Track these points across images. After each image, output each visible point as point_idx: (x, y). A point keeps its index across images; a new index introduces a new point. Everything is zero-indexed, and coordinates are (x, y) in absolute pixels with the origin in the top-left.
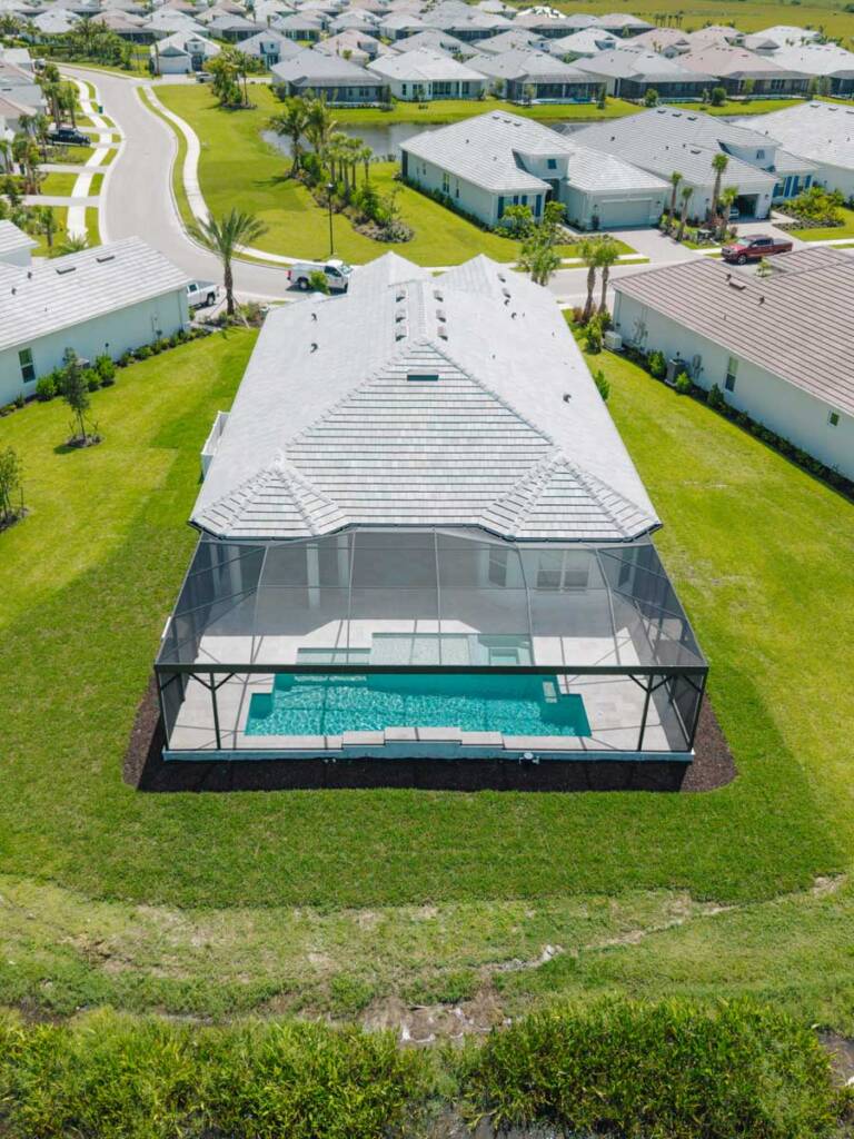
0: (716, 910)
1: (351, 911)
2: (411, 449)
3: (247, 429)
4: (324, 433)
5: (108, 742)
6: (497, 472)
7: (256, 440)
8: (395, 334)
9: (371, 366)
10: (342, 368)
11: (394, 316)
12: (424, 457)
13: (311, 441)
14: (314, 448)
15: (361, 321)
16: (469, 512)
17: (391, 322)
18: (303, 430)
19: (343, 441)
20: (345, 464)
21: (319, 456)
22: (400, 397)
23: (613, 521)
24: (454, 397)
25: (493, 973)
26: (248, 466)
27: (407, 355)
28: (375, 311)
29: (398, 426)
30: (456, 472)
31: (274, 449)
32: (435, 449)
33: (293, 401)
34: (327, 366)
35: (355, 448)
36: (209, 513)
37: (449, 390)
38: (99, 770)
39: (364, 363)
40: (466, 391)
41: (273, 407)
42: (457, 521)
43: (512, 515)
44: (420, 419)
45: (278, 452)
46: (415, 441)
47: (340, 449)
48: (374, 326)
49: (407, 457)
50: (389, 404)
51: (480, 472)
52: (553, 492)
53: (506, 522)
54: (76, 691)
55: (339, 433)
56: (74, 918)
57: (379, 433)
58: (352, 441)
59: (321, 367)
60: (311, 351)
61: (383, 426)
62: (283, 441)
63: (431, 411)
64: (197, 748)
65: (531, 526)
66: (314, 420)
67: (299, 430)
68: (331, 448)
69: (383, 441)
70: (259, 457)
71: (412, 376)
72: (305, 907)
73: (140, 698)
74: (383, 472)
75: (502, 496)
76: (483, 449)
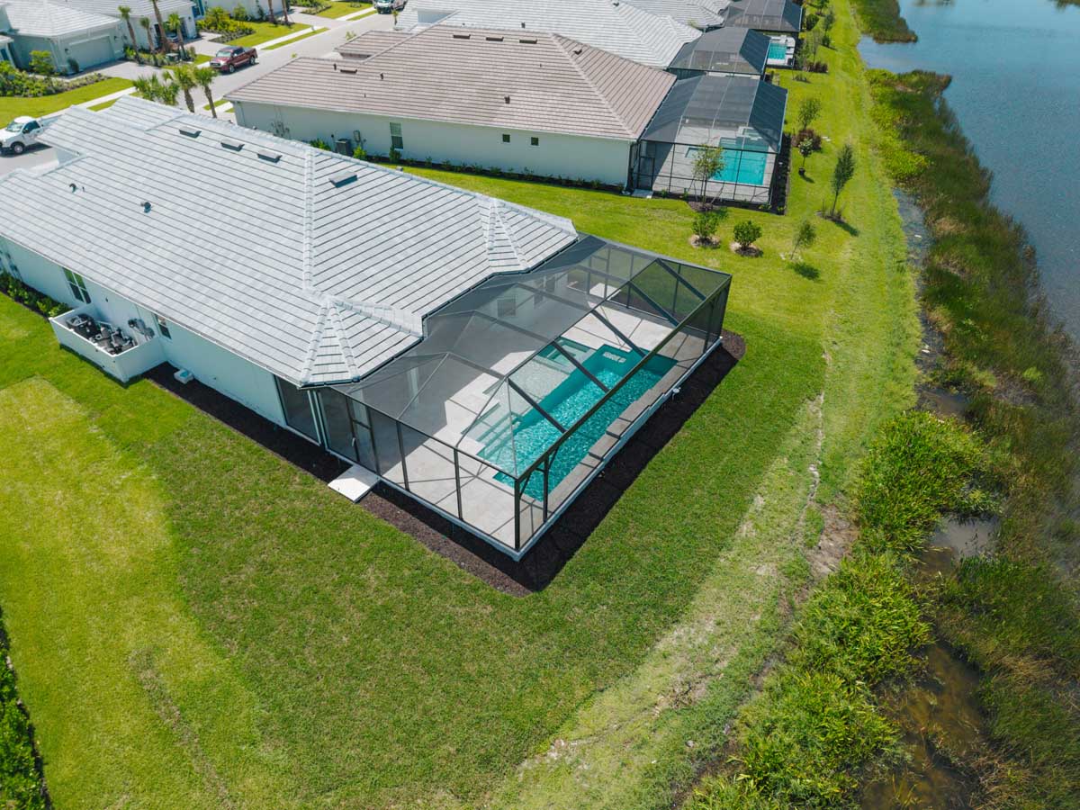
0: (822, 399)
1: (737, 534)
2: (397, 240)
3: (202, 298)
4: (324, 257)
5: (459, 589)
6: (466, 231)
7: (243, 298)
8: (260, 160)
9: (283, 190)
10: (238, 207)
11: (221, 147)
12: (412, 242)
13: (321, 268)
14: (330, 273)
15: (169, 166)
16: (480, 268)
17: (228, 153)
18: (307, 261)
19: (345, 257)
20: (368, 273)
21: (341, 277)
22: (346, 203)
23: (562, 231)
24: (383, 188)
25: (814, 500)
26: (285, 317)
27: (315, 167)
28: (176, 154)
29: (370, 226)
30: (443, 243)
31: (295, 291)
32: (413, 233)
33: (223, 252)
34: (209, 212)
35: (360, 258)
36: (316, 369)
37: (374, 184)
38: (490, 609)
39: (266, 192)
40: (384, 180)
41: (198, 268)
42: (481, 277)
43: (511, 255)
44: (378, 214)
45: (307, 290)
46: (394, 233)
47: (350, 264)
48: (207, 164)
49: (402, 247)
50: (344, 212)
51: (457, 236)
52: (517, 228)
53: (513, 262)
54: (362, 586)
55: (336, 251)
56: (641, 696)
57: (364, 238)
58: (351, 253)
59: (197, 216)
60: (146, 212)
61: (360, 231)
62: (292, 281)
63: (379, 206)
64: (531, 534)
65: (529, 256)
66: (304, 250)
67: (299, 264)
68: (343, 267)
69: (373, 243)
70: (283, 305)
71: (339, 183)
72: (720, 554)
73: (421, 546)
74: (399, 267)
75: (487, 245)
76: (441, 219)
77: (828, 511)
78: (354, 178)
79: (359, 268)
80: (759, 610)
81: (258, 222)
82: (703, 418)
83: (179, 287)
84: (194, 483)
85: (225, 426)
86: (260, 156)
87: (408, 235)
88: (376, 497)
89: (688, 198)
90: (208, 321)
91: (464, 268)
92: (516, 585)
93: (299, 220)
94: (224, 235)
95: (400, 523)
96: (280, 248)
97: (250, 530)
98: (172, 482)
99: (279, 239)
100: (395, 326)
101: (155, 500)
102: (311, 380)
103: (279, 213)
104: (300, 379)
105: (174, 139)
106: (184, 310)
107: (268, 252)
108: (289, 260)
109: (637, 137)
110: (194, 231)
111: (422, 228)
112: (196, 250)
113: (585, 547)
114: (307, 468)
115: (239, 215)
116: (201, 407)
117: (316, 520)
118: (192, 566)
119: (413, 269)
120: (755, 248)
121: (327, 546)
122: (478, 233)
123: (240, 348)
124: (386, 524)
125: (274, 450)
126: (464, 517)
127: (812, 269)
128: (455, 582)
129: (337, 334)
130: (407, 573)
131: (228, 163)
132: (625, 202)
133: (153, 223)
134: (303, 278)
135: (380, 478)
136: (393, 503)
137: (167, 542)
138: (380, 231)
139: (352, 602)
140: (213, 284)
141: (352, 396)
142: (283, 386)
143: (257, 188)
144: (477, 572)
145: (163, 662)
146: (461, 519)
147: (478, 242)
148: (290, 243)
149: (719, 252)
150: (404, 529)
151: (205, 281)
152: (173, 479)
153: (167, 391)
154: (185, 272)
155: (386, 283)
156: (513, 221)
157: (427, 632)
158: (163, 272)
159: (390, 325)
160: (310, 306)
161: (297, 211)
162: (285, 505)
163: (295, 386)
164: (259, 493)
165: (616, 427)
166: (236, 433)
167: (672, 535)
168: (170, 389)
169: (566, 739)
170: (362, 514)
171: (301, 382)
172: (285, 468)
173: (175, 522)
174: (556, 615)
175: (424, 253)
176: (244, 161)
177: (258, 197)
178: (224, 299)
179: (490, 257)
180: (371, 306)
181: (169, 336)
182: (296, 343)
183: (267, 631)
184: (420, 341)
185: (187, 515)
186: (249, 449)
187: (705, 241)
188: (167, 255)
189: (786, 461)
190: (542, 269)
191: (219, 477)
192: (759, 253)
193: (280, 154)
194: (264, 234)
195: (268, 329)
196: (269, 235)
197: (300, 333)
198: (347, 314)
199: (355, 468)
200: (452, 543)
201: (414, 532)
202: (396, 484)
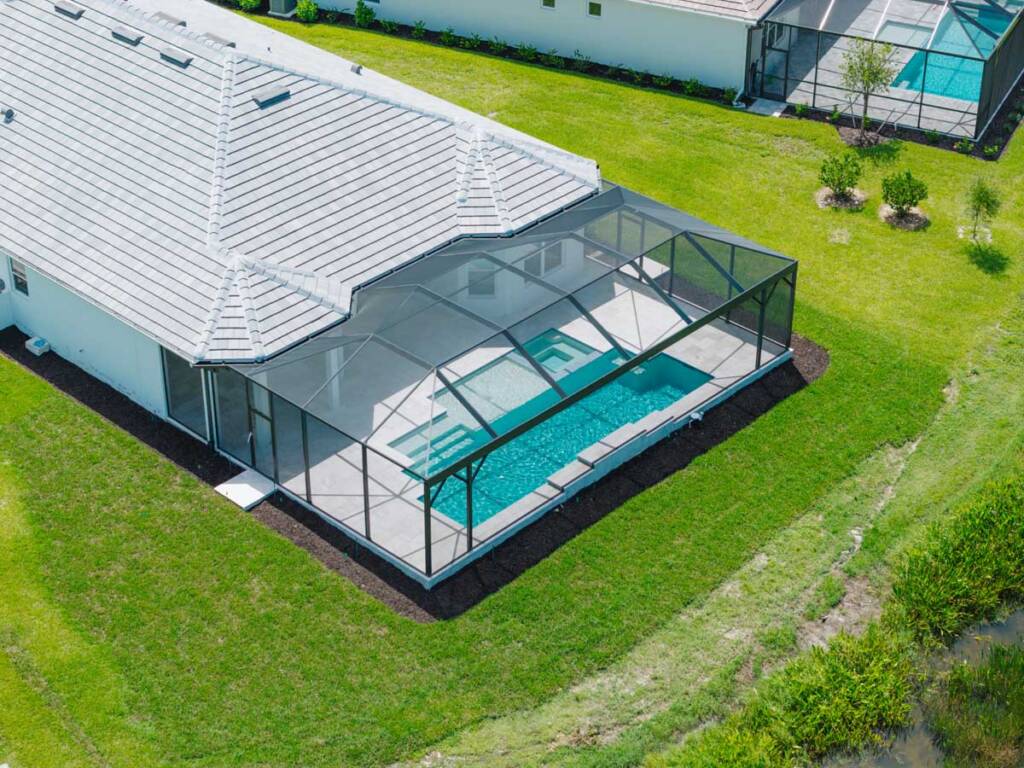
0: (914, 447)
1: (715, 592)
2: (334, 184)
3: (78, 246)
4: (236, 204)
5: (354, 609)
6: (431, 174)
7: (131, 250)
8: (163, 61)
9: (192, 108)
10: (131, 126)
11: (111, 37)
12: (353, 187)
13: (232, 218)
14: (243, 225)
15: (38, 58)
16: (444, 226)
17: (120, 48)
18: (215, 209)
19: (263, 204)
20: (288, 228)
21: (255, 232)
22: (271, 131)
23: (574, 178)
24: (323, 109)
25: (841, 569)
26: (182, 277)
27: (236, 79)
28: (48, 41)
29: (300, 164)
30: (396, 190)
31: (196, 245)
32: (356, 174)
33: (107, 187)
34: (91, 130)
35: (282, 207)
36: (214, 345)
37: (311, 103)
38: (386, 630)
39: (169, 109)
40: (326, 97)
41: (75, 206)
42: (442, 240)
43: (489, 211)
44: (312, 147)
45: (212, 246)
46: (330, 173)
47: (268, 214)
48: (92, 61)
49: (338, 194)
50: (268, 144)
51: (417, 180)
52: (505, 172)
53: (490, 220)
54: (245, 595)
55: (251, 197)
56: (538, 729)
57: (289, 180)
58: (271, 200)
59: (76, 134)
60: (7, 122)
61: (285, 170)
62: (194, 232)
63: (315, 135)
64: (451, 560)
65: (516, 213)
66: (212, 193)
67: (204, 212)
68: (259, 218)
69: (301, 187)
70: (180, 263)
71: (264, 102)
72: (683, 610)
73: (316, 563)
74: (331, 220)
75: (459, 195)
76: (398, 154)
77: (856, 584)
78: (285, 96)
79: (278, 220)
80: (712, 673)
81: (156, 150)
82: (725, 456)
83: (49, 230)
84: (54, 473)
85: (91, 411)
86: (164, 56)
87: (349, 177)
88: (270, 507)
89: (841, 121)
90: (85, 276)
91: (419, 227)
92: (420, 612)
93: (208, 152)
94: (110, 164)
95: (296, 538)
96: (183, 189)
97: (121, 529)
98: (28, 469)
99: (182, 176)
100: (315, 299)
101: (10, 488)
102: (209, 356)
103: (183, 140)
104: (194, 355)
105: (47, 18)
106: (56, 259)
107: (165, 192)
108: (191, 205)
109: (758, 17)
110: (71, 155)
111: (370, 167)
112: (73, 181)
113: (514, 584)
114: (191, 468)
115: (132, 139)
116: (60, 386)
117: (198, 525)
118: (55, 558)
119: (349, 224)
120: (921, 215)
121: (208, 552)
122: (448, 177)
123: (125, 312)
124: (279, 536)
125: (152, 445)
126: (372, 537)
127: (1000, 256)
128: (351, 601)
129: (242, 303)
130: (296, 587)
131: (119, 62)
132: (732, 121)
133: (16, 138)
134: (209, 231)
135: (277, 487)
136: (290, 515)
137: (26, 532)
138: (312, 170)
139: (231, 608)
140: (93, 229)
141: (253, 378)
142: (171, 362)
143: (157, 103)
144: (378, 595)
145: (28, 641)
146: (369, 538)
147: (446, 190)
148: (195, 182)
149: (858, 218)
150: (300, 544)
151: (83, 223)
152: (30, 466)
153: (16, 363)
154: (59, 210)
155: (312, 241)
156: (501, 162)
157: (312, 644)
158: (30, 207)
159: (309, 296)
160: (213, 267)
161: (207, 139)
162: (162, 506)
163: (188, 363)
164: (132, 491)
165: (592, 453)
166: (104, 420)
167: (628, 583)
168: (19, 361)
169: (443, 752)
170: (252, 524)
171: (195, 358)
172: (164, 466)
173: (34, 512)
174: (461, 644)
175: (368, 203)
176: (142, 61)
177: (157, 115)
178: (107, 249)
179: (460, 212)
180: (289, 272)
181: (27, 293)
182: (194, 310)
183: (138, 625)
184: (345, 320)
185: (48, 506)
186: (120, 441)
187: (842, 198)
188: (34, 184)
189: (820, 518)
190: (532, 233)
191: (84, 469)
192: (923, 225)
193: (191, 56)
194: (164, 167)
195: (159, 291)
196: (169, 170)
197: (198, 299)
198: (257, 278)
199: (249, 472)
200: (354, 564)
201: (312, 548)
202: (297, 495)
